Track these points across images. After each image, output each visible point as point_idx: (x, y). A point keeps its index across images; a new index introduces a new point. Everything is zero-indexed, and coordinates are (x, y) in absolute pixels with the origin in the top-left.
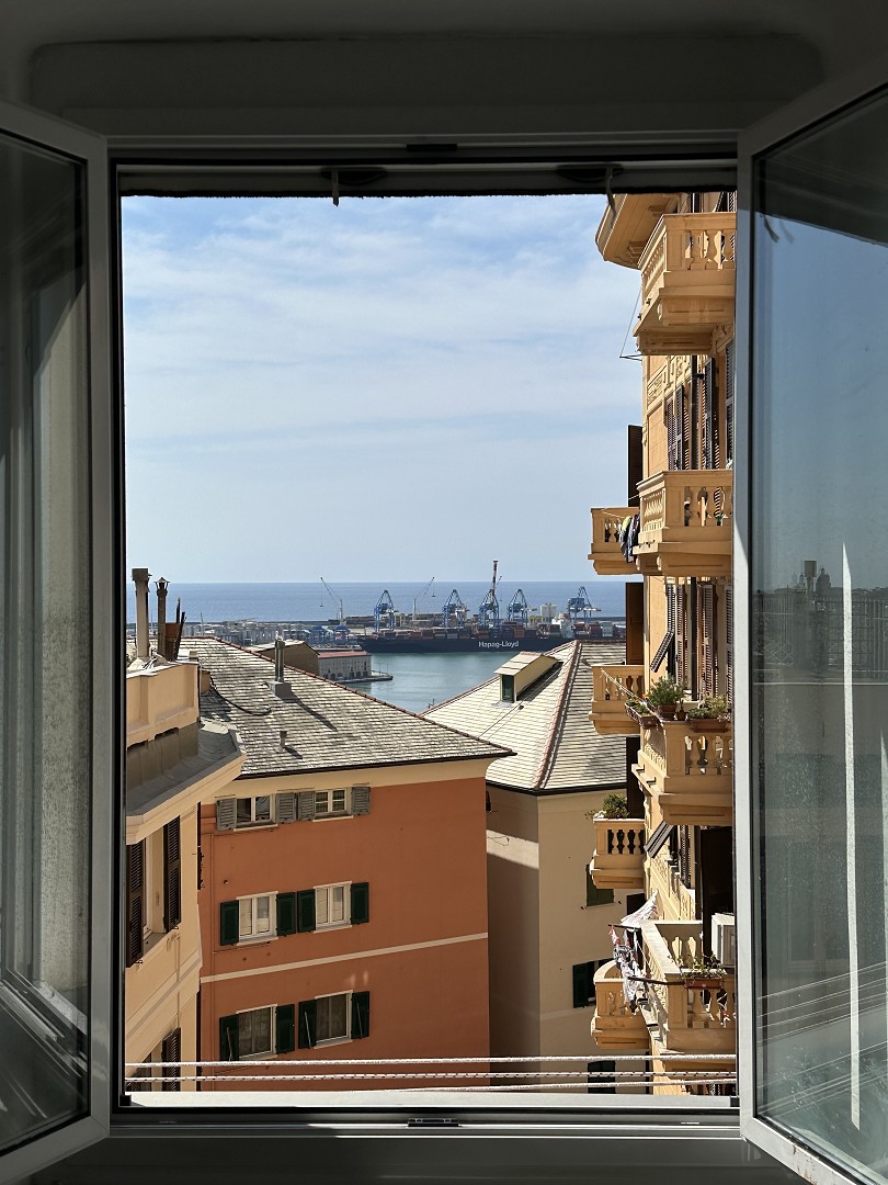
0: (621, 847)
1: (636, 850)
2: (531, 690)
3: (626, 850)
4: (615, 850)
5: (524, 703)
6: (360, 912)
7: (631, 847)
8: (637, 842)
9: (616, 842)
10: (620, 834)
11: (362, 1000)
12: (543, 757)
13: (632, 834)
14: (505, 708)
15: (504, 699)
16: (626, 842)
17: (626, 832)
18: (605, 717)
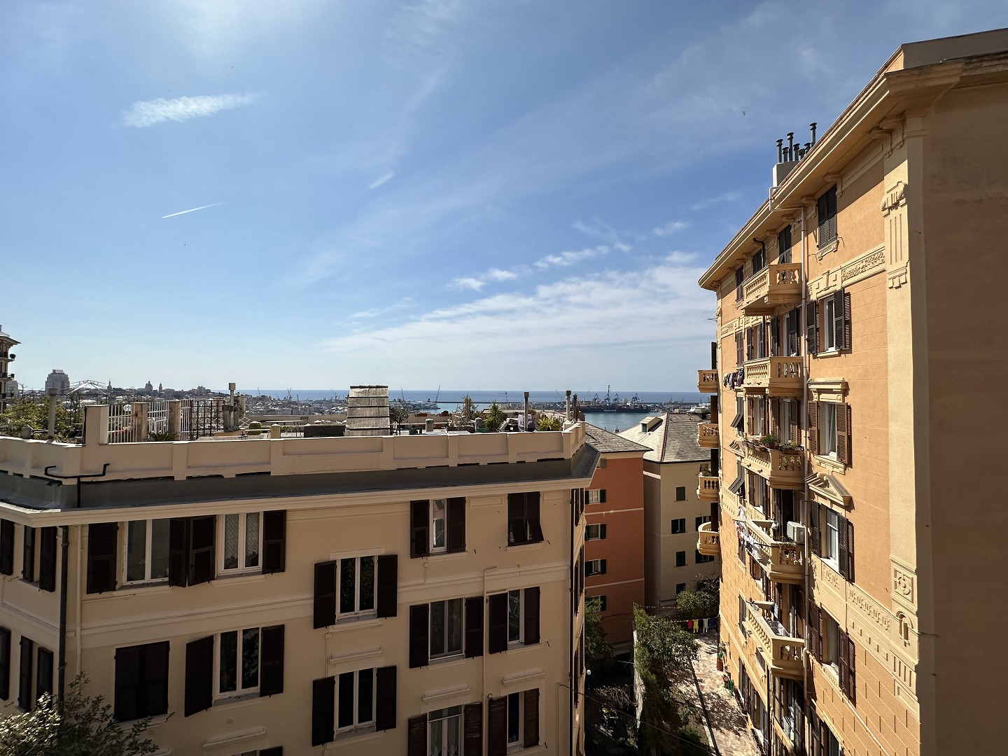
0: (709, 486)
1: (715, 488)
2: (653, 428)
3: (711, 488)
4: (707, 487)
5: (651, 432)
6: (603, 499)
7: (713, 487)
8: (715, 485)
9: (707, 485)
10: (709, 482)
11: (603, 527)
12: (661, 451)
13: (713, 482)
14: (643, 435)
15: (643, 431)
16: (711, 485)
17: (711, 482)
18: (704, 442)
